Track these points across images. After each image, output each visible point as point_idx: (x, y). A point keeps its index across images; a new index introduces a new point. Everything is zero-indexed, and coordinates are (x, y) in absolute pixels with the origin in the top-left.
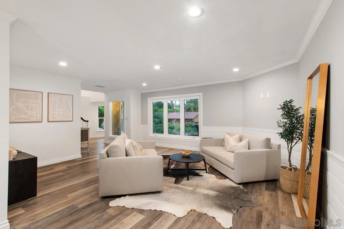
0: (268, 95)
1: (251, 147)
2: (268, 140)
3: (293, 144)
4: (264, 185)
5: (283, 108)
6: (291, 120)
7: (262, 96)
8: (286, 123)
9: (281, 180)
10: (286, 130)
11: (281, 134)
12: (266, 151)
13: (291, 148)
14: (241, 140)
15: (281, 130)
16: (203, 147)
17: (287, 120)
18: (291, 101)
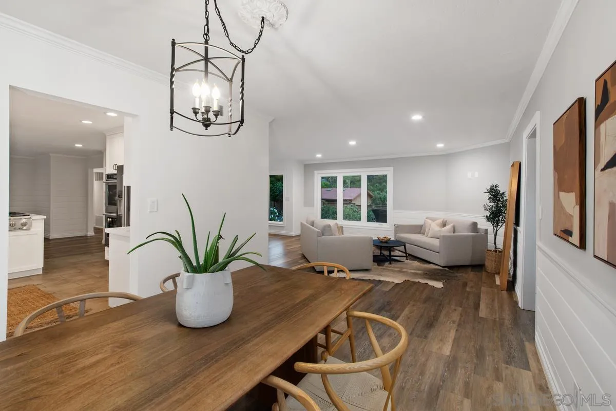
0: (477, 175)
1: (456, 231)
2: (475, 224)
3: (499, 227)
4: (470, 269)
5: (490, 192)
6: (498, 203)
7: (469, 175)
8: (492, 207)
9: (487, 264)
10: (492, 214)
11: (487, 217)
12: (473, 236)
13: (497, 231)
14: (444, 225)
15: (488, 213)
16: (398, 234)
17: (493, 204)
18: (496, 186)
